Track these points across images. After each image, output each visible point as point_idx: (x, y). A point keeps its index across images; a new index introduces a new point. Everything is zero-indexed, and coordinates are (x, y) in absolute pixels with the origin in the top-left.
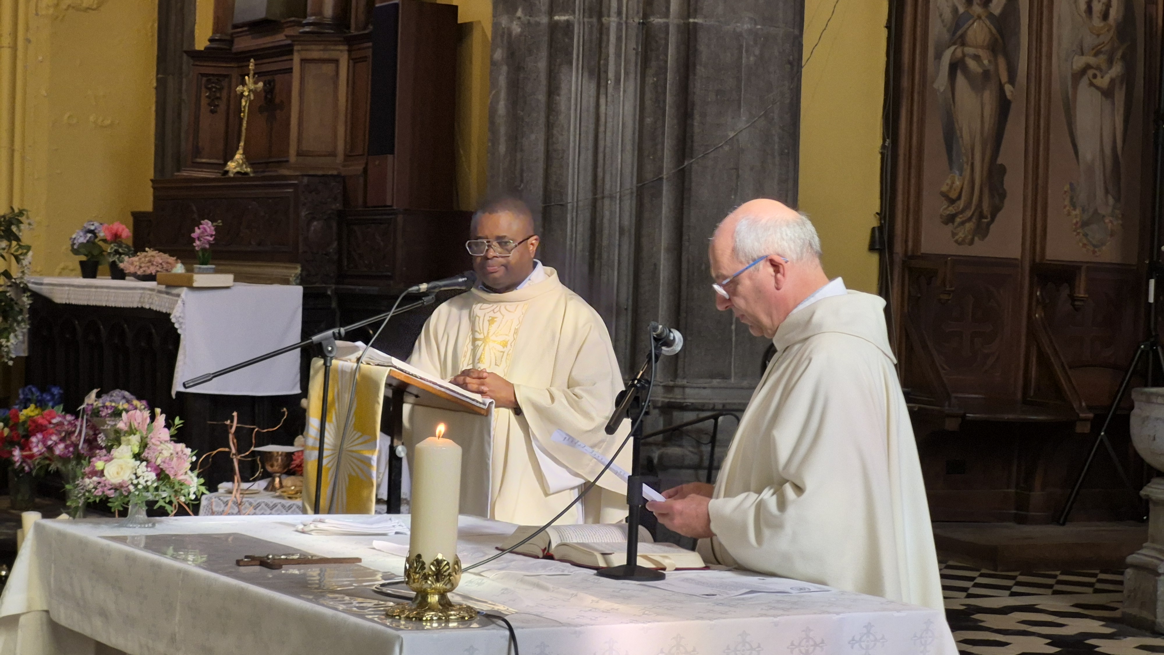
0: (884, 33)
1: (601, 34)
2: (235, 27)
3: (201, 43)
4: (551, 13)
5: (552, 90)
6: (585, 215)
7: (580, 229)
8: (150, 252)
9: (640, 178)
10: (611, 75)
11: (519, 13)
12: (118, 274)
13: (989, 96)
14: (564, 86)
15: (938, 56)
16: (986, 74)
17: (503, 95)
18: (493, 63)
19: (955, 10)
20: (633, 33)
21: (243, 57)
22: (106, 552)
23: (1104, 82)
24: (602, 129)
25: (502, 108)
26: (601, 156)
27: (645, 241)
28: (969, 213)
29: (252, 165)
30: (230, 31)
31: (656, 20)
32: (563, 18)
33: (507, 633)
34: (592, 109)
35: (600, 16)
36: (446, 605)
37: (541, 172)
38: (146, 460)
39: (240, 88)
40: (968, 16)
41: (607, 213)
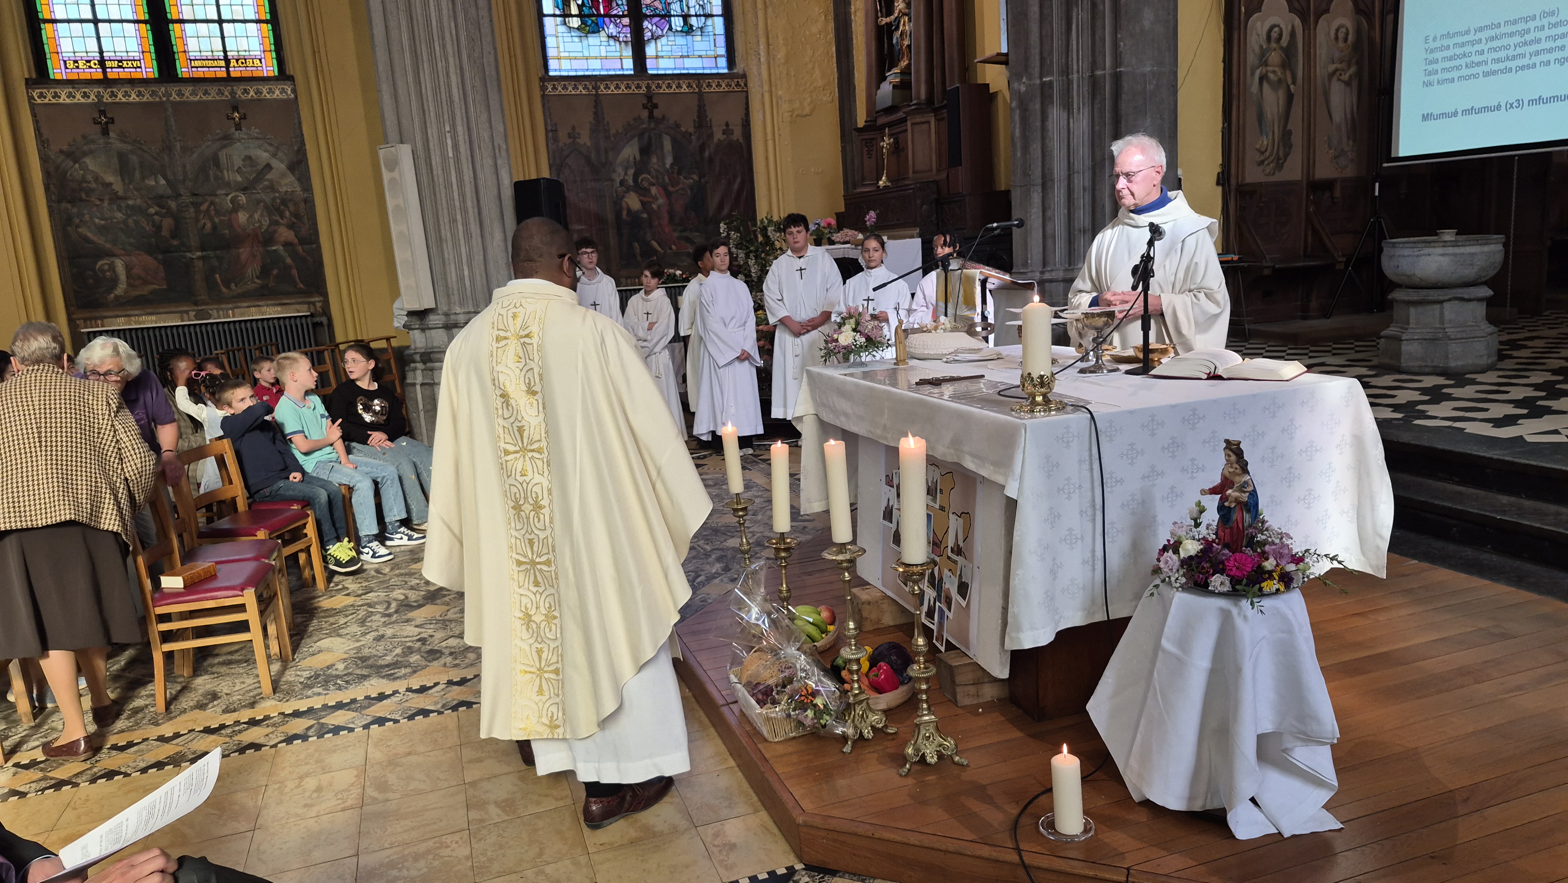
0: (1221, 65)
1: (1069, 85)
2: (877, 112)
3: (861, 123)
4: (1041, 78)
5: (1044, 119)
6: (1064, 184)
7: (1062, 191)
8: (846, 230)
9: (1093, 159)
10: (1075, 106)
11: (1024, 80)
12: (832, 242)
13: (1281, 93)
14: (1050, 117)
15: (1253, 74)
16: (1280, 81)
17: (1018, 126)
18: (1012, 110)
19: (1261, 47)
20: (1086, 82)
21: (882, 128)
22: (844, 383)
23: (1345, 77)
24: (1071, 136)
25: (1017, 133)
26: (1071, 151)
27: (1097, 193)
28: (1272, 158)
29: (890, 182)
30: (875, 115)
31: (1099, 73)
32: (1048, 79)
33: (1089, 416)
34: (1065, 127)
35: (1068, 75)
36: (1047, 401)
37: (1040, 164)
38: (859, 331)
39: (882, 144)
40: (1269, 49)
41: (1076, 181)
